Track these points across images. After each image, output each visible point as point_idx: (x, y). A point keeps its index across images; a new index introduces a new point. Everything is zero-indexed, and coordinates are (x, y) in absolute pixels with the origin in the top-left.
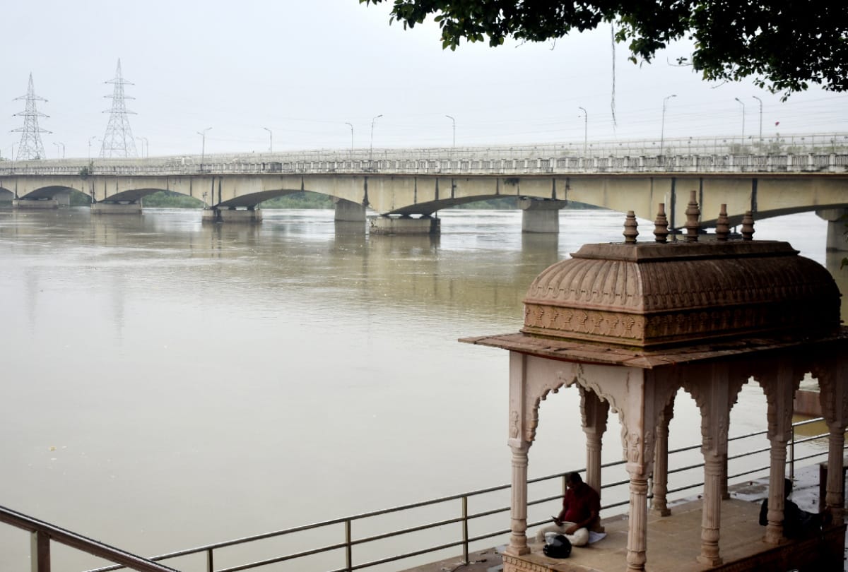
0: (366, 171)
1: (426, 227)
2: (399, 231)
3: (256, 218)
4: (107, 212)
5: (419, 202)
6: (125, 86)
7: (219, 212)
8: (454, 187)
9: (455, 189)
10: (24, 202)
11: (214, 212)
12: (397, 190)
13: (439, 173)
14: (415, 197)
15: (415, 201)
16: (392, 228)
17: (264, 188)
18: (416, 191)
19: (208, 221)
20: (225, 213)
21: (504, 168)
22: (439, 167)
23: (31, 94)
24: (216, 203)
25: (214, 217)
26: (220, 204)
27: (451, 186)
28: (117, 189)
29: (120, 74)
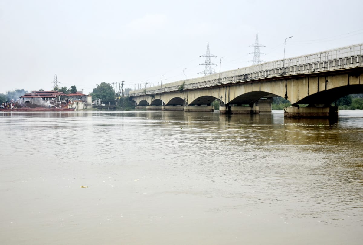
0: (281, 75)
1: (326, 113)
2: (304, 115)
3: (254, 111)
4: (193, 111)
5: (310, 94)
6: (260, 47)
7: (230, 108)
8: (327, 81)
9: (327, 83)
10: (167, 107)
11: (227, 108)
12: (300, 87)
13: (314, 72)
14: (308, 91)
15: (308, 94)
16: (298, 113)
17: (245, 91)
18: (308, 87)
19: (223, 113)
20: (233, 108)
21: (346, 64)
22: (314, 68)
23: (208, 53)
24: (227, 102)
25: (226, 111)
26: (230, 103)
27: (325, 81)
28: (195, 97)
29: (258, 41)
